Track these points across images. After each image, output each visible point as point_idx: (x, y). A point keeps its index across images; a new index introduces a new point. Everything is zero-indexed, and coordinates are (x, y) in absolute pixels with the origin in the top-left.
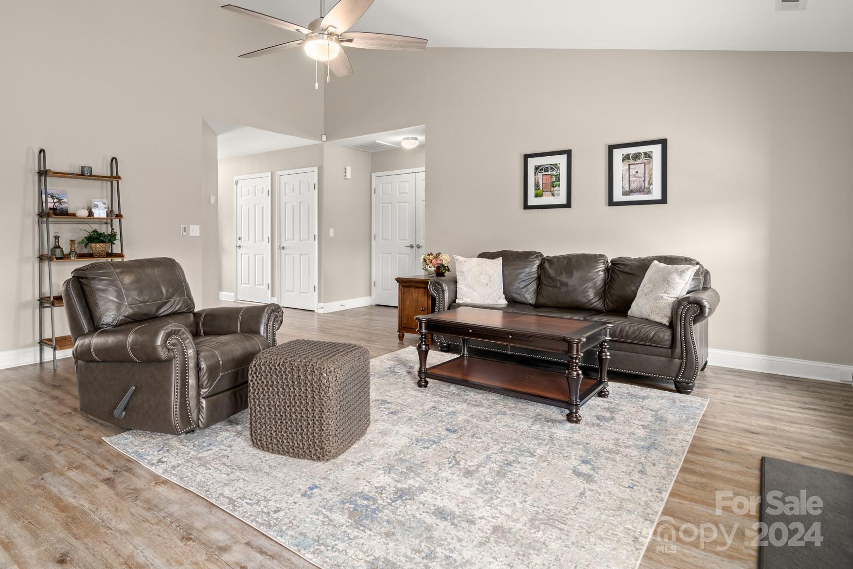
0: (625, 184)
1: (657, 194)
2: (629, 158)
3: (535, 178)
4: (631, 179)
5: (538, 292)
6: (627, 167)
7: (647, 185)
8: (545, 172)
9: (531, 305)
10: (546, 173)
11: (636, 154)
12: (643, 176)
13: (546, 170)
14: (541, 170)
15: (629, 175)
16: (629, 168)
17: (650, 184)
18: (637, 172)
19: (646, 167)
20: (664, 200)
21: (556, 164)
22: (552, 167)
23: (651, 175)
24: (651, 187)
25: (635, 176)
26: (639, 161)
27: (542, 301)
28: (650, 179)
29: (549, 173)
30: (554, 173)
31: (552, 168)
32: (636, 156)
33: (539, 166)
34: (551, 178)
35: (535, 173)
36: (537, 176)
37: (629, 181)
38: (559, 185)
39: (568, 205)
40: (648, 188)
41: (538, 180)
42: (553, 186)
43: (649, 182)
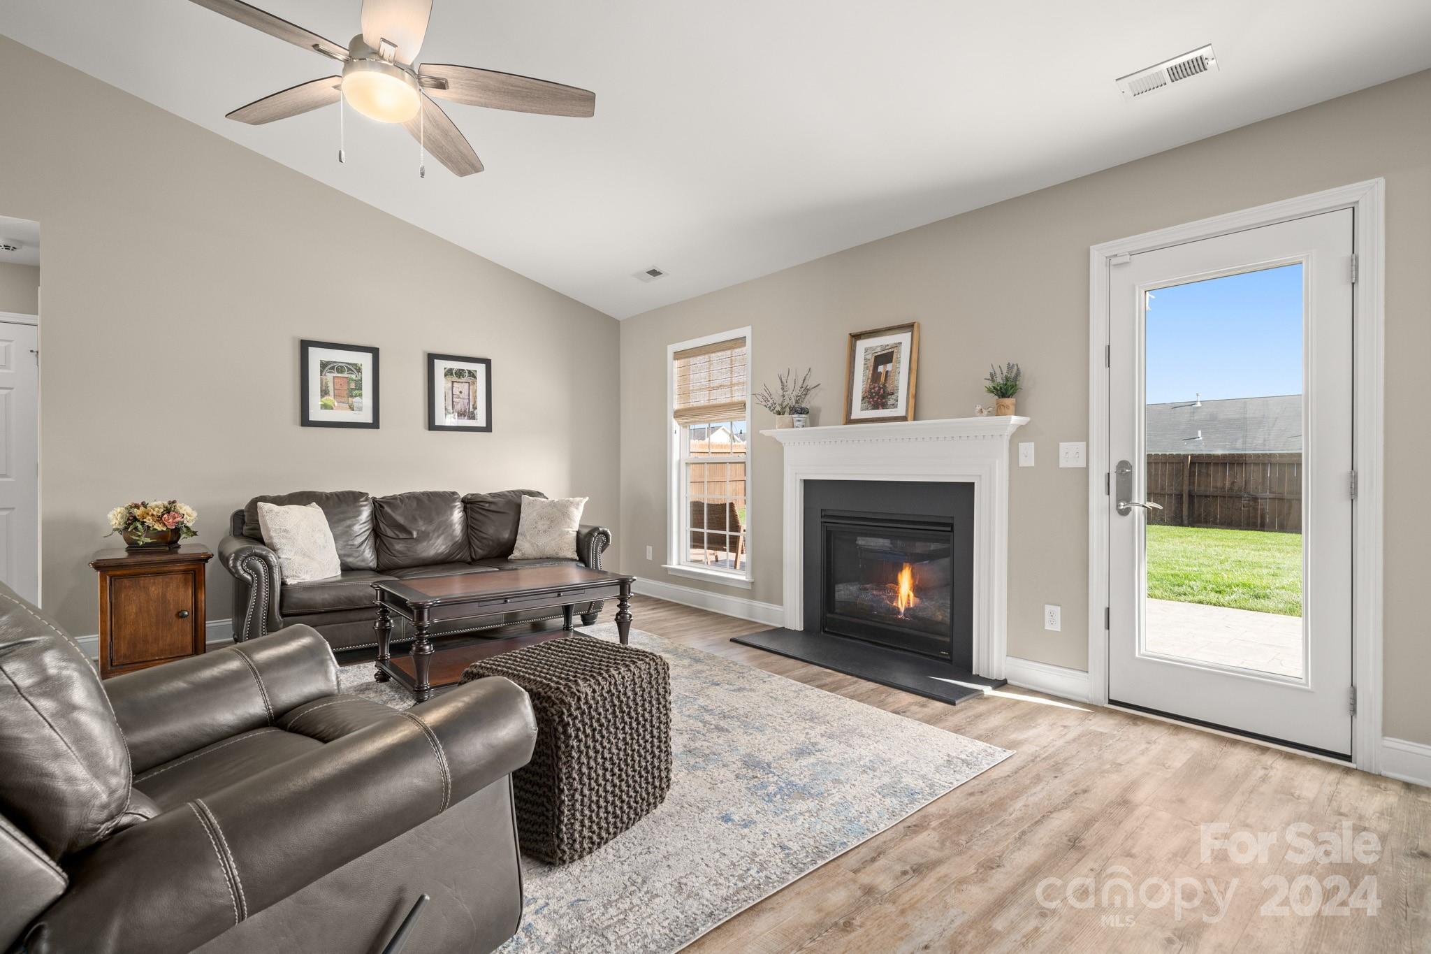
0: (448, 405)
1: (481, 421)
2: (452, 374)
3: (322, 380)
4: (455, 400)
5: (378, 551)
6: (450, 384)
7: (471, 409)
8: (338, 372)
9: (371, 569)
10: (340, 375)
11: (460, 370)
12: (467, 397)
13: (340, 370)
14: (330, 369)
15: (453, 395)
16: (453, 386)
17: (475, 408)
18: (461, 392)
19: (471, 387)
20: (488, 428)
21: (356, 365)
22: (351, 367)
23: (475, 398)
24: (475, 412)
25: (459, 397)
26: (463, 380)
27: (386, 560)
28: (475, 402)
29: (345, 375)
30: (354, 377)
31: (349, 369)
32: (460, 373)
33: (328, 363)
34: (349, 383)
35: (321, 372)
36: (324, 377)
37: (453, 402)
38: (360, 395)
39: (375, 425)
40: (473, 413)
41: (326, 383)
42: (352, 396)
43: (473, 405)
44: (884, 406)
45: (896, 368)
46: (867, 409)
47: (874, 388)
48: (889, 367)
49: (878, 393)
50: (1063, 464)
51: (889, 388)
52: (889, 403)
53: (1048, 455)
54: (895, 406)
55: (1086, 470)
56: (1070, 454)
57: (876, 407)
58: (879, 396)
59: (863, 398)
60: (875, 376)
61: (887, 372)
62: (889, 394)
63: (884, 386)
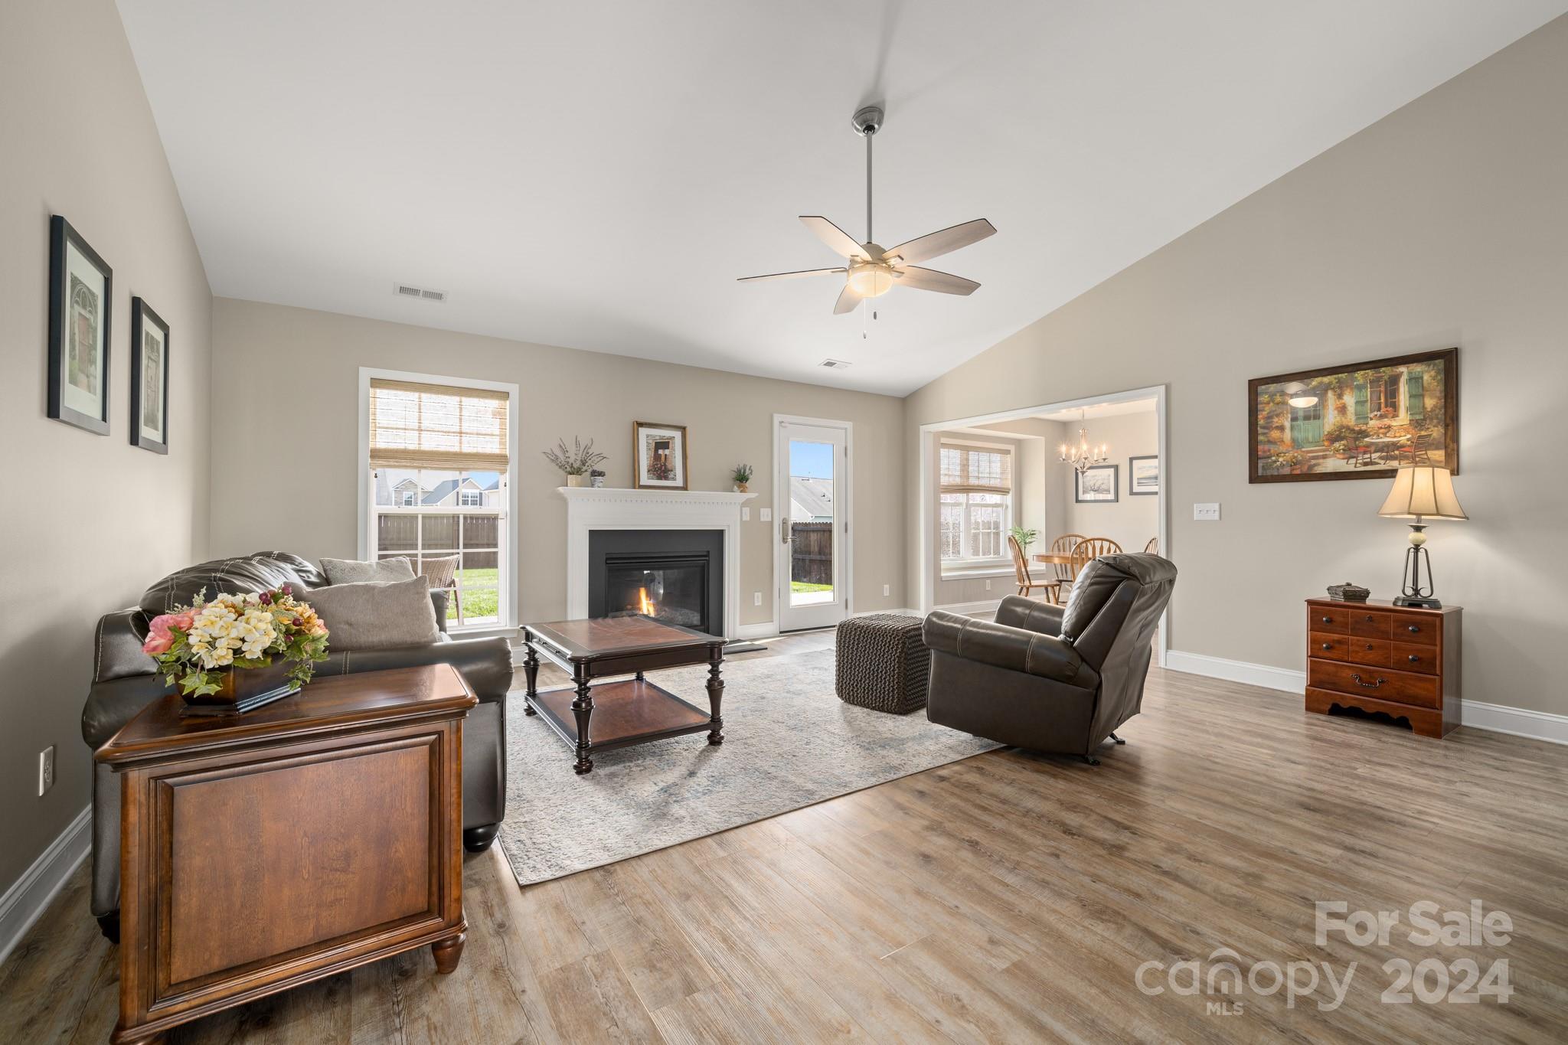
44: (666, 478)
45: (673, 453)
46: (653, 479)
47: (657, 465)
48: (667, 452)
49: (660, 468)
50: (762, 519)
51: (669, 466)
52: (670, 477)
53: (755, 515)
54: (674, 479)
55: (772, 523)
56: (765, 515)
57: (660, 478)
58: (661, 470)
59: (649, 471)
60: (657, 457)
61: (666, 455)
62: (669, 471)
63: (665, 465)
